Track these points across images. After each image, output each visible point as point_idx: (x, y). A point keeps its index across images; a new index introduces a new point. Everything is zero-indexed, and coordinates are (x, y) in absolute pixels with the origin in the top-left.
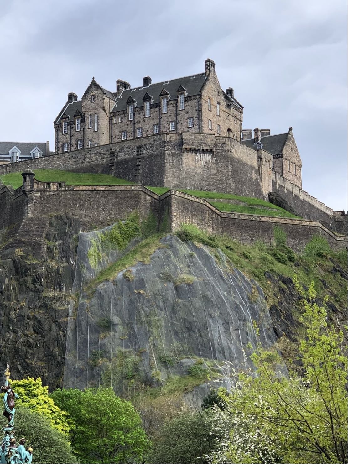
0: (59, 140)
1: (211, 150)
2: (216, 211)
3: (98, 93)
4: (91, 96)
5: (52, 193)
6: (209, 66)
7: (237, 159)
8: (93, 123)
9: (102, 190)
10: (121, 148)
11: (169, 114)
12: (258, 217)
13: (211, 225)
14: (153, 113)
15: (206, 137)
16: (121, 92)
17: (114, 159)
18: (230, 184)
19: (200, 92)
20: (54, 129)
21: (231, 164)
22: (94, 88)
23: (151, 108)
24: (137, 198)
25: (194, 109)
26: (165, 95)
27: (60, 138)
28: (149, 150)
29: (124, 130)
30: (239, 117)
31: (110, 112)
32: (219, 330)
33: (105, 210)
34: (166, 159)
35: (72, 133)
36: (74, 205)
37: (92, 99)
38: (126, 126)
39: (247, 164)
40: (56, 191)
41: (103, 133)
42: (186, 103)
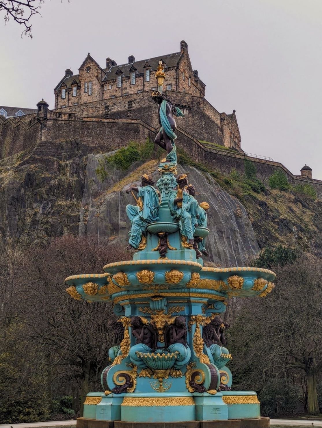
0: (58, 104)
1: (189, 106)
2: (201, 146)
3: (93, 65)
4: (87, 67)
5: (63, 122)
6: (184, 46)
7: (208, 116)
8: (88, 89)
9: (107, 122)
10: (114, 102)
11: (151, 82)
12: (233, 154)
13: (197, 156)
14: (138, 81)
15: (185, 96)
16: (110, 68)
17: (108, 112)
18: (203, 134)
19: (178, 64)
20: (55, 95)
21: (204, 119)
22: (89, 61)
23: (136, 77)
24: (136, 131)
25: (173, 77)
26: (148, 67)
27: (60, 102)
28: (139, 104)
29: (113, 95)
30: (202, 92)
31: (102, 80)
32: (214, 237)
33: (109, 139)
34: (153, 111)
35: (70, 98)
36: (83, 133)
37: (87, 70)
38: (115, 92)
39: (214, 122)
40: (67, 120)
41: (96, 97)
42: (166, 73)
